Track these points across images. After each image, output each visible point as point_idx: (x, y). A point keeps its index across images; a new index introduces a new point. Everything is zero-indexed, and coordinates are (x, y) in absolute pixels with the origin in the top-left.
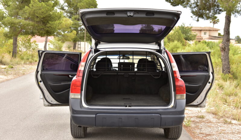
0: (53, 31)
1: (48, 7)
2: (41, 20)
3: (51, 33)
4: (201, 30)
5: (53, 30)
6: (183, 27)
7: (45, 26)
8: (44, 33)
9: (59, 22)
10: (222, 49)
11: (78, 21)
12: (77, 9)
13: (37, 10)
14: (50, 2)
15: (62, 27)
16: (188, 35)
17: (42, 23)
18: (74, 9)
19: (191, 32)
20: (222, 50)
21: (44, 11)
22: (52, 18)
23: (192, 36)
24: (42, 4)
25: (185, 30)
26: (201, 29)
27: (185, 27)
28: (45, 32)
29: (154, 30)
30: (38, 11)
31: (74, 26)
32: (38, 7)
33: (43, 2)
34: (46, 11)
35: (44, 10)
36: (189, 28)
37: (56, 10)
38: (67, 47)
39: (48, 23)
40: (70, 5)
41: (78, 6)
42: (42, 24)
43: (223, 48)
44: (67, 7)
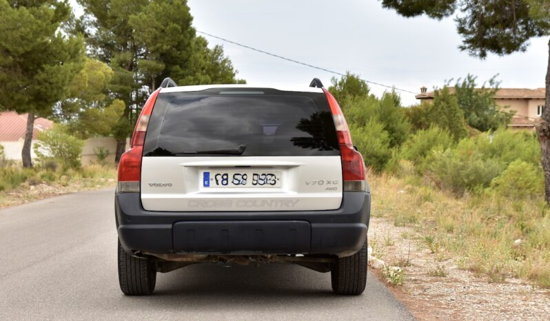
0: (56, 96)
1: (39, 22)
2: (19, 63)
3: (49, 100)
4: (527, 100)
5: (55, 92)
6: (468, 89)
7: (29, 78)
8: (27, 99)
9: (72, 68)
10: (542, 134)
11: (131, 73)
12: (126, 31)
13: (7, 29)
14: (45, 6)
15: (79, 89)
16: (486, 113)
17: (19, 70)
18: (118, 34)
19: (495, 106)
20: (541, 137)
21: (28, 33)
22: (51, 54)
23: (497, 119)
24: (21, 12)
25: (477, 100)
26: (526, 96)
27: (474, 91)
28: (31, 98)
29: (369, 94)
30: (9, 33)
31: (118, 87)
32: (8, 20)
33: (25, 5)
34: (33, 34)
35: (28, 29)
36: (489, 92)
37: (60, 34)
38: (96, 154)
39: (39, 71)
40: (103, 20)
41: (129, 22)
42: (23, 73)
43: (544, 130)
44: (96, 26)
